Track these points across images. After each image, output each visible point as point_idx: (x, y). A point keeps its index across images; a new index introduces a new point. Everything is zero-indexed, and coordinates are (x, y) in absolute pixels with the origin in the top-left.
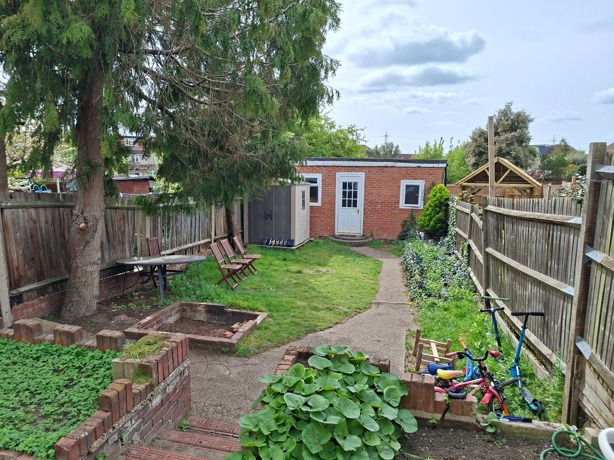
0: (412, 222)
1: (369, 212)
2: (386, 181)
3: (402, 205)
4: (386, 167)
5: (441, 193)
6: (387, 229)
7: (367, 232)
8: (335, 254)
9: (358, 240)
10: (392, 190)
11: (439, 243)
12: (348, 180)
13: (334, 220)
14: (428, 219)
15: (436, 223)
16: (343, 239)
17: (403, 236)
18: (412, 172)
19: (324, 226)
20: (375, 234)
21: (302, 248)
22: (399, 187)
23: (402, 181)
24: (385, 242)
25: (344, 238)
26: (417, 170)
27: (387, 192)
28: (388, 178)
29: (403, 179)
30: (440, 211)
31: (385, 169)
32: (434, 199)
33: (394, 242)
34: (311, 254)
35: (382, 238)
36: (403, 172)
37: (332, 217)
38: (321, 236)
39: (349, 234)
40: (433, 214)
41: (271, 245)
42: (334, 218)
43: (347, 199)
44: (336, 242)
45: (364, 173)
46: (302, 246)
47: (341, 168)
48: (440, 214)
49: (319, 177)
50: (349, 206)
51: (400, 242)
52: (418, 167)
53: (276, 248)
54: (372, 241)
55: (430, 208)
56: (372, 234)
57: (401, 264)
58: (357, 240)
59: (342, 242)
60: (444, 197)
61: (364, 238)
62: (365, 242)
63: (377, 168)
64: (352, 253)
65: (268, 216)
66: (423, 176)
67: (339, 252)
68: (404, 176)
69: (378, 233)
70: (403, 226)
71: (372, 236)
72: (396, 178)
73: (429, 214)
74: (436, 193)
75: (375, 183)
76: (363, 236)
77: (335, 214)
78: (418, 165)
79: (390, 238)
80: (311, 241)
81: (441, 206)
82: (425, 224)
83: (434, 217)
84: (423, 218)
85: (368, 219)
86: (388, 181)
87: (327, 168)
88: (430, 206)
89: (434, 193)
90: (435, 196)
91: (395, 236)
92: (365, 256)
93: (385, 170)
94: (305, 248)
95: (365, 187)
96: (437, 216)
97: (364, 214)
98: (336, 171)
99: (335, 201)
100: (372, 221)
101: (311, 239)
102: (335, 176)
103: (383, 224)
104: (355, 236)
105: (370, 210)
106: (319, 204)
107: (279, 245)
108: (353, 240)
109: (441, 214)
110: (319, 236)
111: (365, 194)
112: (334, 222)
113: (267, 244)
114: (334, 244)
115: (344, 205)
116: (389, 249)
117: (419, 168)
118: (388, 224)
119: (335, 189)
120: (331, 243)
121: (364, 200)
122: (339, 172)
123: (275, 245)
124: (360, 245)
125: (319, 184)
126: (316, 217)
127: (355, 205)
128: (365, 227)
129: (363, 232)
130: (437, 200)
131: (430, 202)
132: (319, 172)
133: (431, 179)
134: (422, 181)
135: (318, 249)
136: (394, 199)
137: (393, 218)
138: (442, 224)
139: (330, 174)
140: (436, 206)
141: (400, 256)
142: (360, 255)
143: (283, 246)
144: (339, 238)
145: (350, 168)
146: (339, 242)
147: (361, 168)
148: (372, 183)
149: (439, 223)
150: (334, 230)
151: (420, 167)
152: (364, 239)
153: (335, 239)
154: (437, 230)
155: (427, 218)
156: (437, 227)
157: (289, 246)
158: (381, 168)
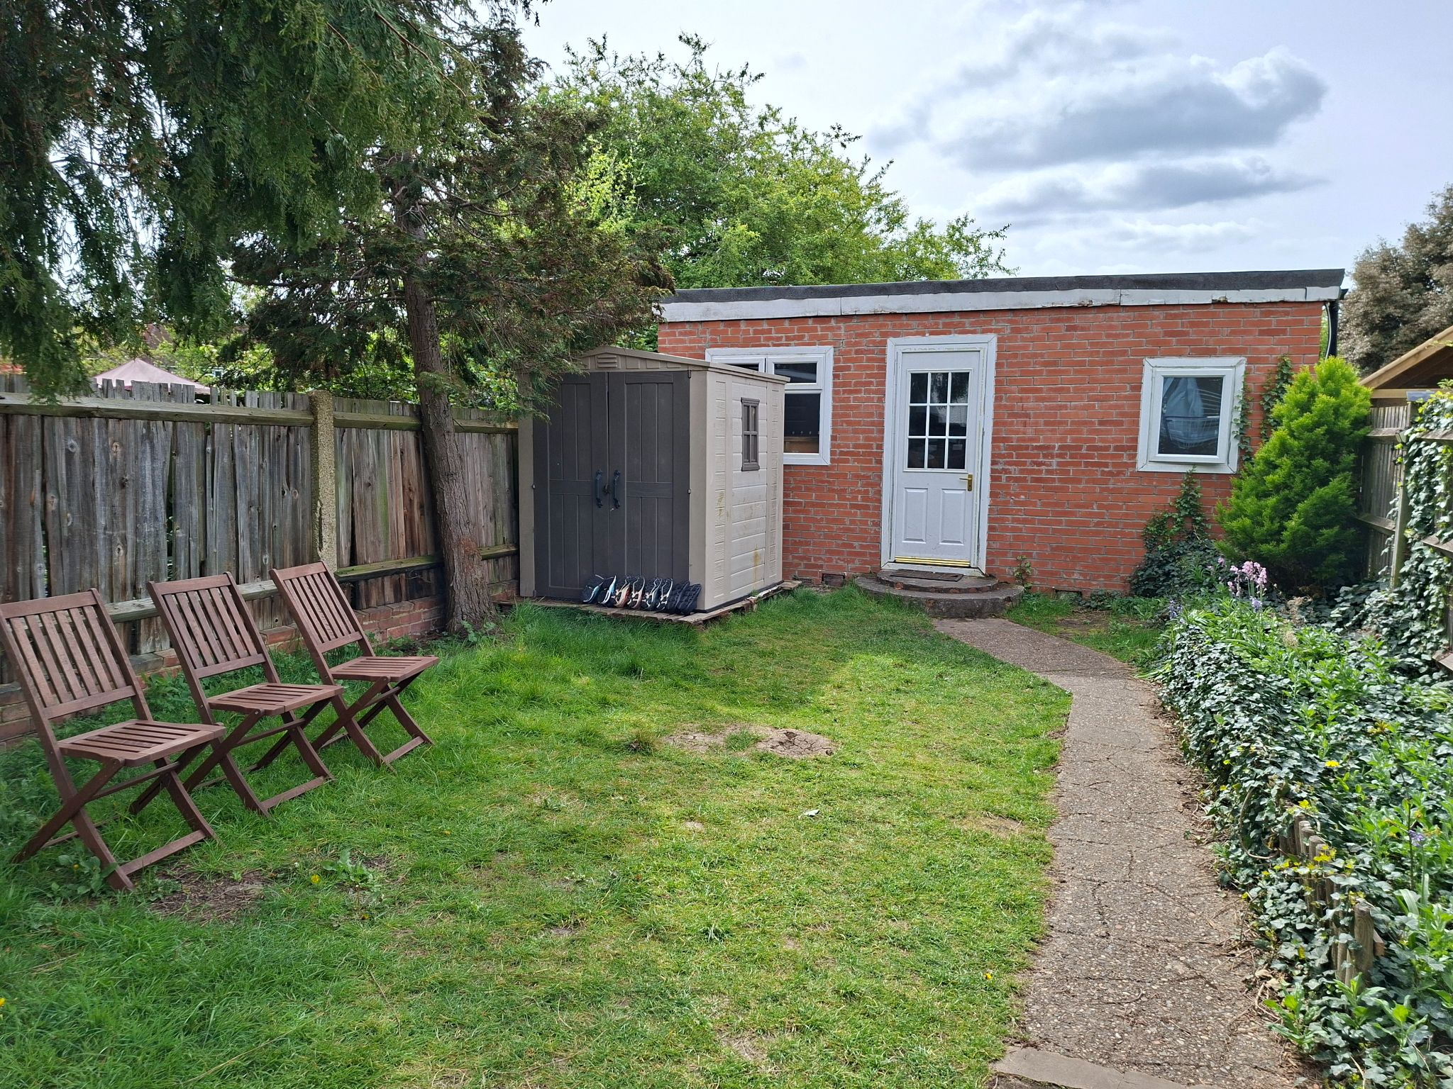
0: (1188, 524)
1: (1014, 487)
2: (1082, 363)
3: (1149, 457)
4: (1083, 308)
5: (1335, 393)
6: (1085, 550)
7: (1006, 563)
8: (865, 646)
9: (967, 591)
10: (1106, 399)
11: (1335, 613)
12: (930, 366)
13: (879, 516)
14: (1275, 509)
15: (1314, 523)
16: (907, 587)
17: (1151, 579)
18: (1193, 324)
19: (838, 537)
20: (1034, 572)
21: (735, 620)
22: (1138, 388)
23: (1149, 363)
24: (1075, 602)
25: (913, 582)
26: (1214, 315)
27: (1085, 408)
28: (1091, 354)
29: (1152, 354)
30: (1333, 473)
31: (1079, 319)
32: (1306, 419)
33: (1113, 605)
34: (763, 645)
35: (1065, 586)
36: (1155, 325)
37: (872, 504)
38: (831, 576)
39: (935, 570)
40: (1298, 486)
41: (611, 604)
42: (879, 508)
43: (927, 437)
44: (877, 597)
45: (992, 338)
46: (735, 610)
47: (904, 320)
48: (1334, 482)
49: (823, 356)
50: (936, 463)
51: (1140, 603)
52: (1216, 303)
53: (626, 620)
54: (1022, 599)
55: (1286, 461)
56: (1023, 572)
57: (1165, 709)
58: (960, 591)
59: (901, 599)
60: (1353, 412)
61: (991, 583)
62: (995, 602)
63: (1046, 316)
64: (935, 646)
65: (606, 492)
66: (1239, 341)
67: (884, 638)
68: (1158, 343)
69: (1049, 568)
70: (1151, 540)
71: (1023, 577)
72: (1124, 353)
73: (1278, 488)
74: (1313, 395)
75: (1039, 373)
76: (989, 576)
77: (879, 493)
78: (1218, 295)
79: (1098, 586)
80: (789, 592)
81: (1337, 452)
82: (1259, 532)
83: (1302, 497)
84: (1250, 504)
85: (1008, 512)
86: (1092, 363)
87: (854, 322)
88: (1284, 449)
89: (1302, 397)
90: (1304, 407)
91: (1117, 581)
92: (989, 661)
93: (1077, 323)
94: (749, 618)
95: (997, 391)
96: (1320, 491)
97: (993, 495)
98: (886, 335)
99: (880, 447)
100: (1025, 521)
101: (789, 585)
102: (884, 352)
103: (1066, 532)
104: (956, 577)
105: (1016, 480)
106: (822, 457)
107: (642, 607)
108: (947, 591)
109: (1337, 484)
110: (824, 576)
111: (996, 415)
112: (878, 524)
113: (596, 601)
114: (872, 605)
115: (915, 461)
116: (1093, 632)
117: (1220, 310)
118: (1087, 533)
119: (881, 400)
120: (859, 600)
121: (994, 440)
122: (896, 335)
123: (625, 606)
124: (974, 612)
125: (824, 384)
126: (813, 505)
127: (958, 461)
128: (996, 545)
129: (988, 562)
130: (1317, 425)
131: (1281, 432)
132: (822, 341)
133: (1271, 351)
134: (1233, 360)
135: (807, 623)
136: (1114, 434)
137: (1107, 508)
138: (1343, 528)
139: (864, 344)
140: (1312, 450)
141: (1145, 666)
142: (967, 657)
143: (654, 609)
144: (892, 585)
145: (942, 321)
146: (889, 596)
147: (982, 318)
148: (1024, 373)
149: (1329, 525)
150: (879, 555)
151: (1223, 303)
152: (992, 589)
153: (876, 588)
154: (1319, 556)
155: (1272, 501)
156: (1321, 541)
157: (678, 612)
158: (1064, 315)
